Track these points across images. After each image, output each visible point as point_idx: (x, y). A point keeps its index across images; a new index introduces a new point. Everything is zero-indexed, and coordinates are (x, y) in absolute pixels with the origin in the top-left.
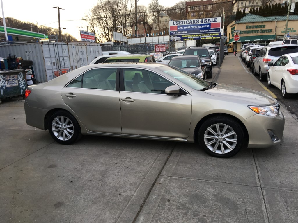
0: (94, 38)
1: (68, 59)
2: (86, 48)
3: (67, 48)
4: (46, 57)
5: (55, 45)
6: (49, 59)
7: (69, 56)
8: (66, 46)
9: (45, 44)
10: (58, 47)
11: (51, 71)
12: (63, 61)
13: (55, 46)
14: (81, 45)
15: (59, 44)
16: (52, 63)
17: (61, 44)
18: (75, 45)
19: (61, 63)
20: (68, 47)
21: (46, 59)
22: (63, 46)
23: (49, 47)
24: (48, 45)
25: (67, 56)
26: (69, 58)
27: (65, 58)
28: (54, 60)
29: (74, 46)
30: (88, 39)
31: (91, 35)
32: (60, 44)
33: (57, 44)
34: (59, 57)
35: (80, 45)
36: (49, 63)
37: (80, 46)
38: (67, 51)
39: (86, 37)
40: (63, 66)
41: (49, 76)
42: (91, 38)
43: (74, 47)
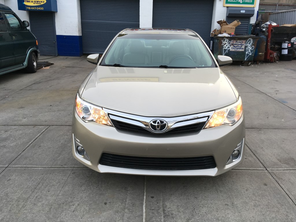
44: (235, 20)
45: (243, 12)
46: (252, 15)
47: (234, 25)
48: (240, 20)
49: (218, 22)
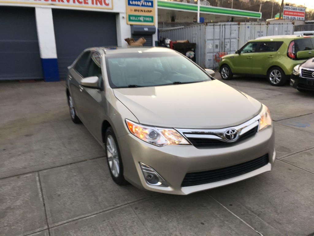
0: (303, 15)
1: (237, 41)
2: (267, 27)
3: (237, 29)
4: (208, 40)
5: (223, 25)
6: (212, 42)
7: (239, 38)
8: (238, 26)
9: (210, 25)
10: (225, 28)
11: (212, 54)
12: (229, 44)
13: (221, 27)
14: (260, 24)
15: (227, 25)
16: (215, 46)
17: (231, 25)
18: (251, 24)
19: (225, 46)
20: (239, 28)
21: (208, 42)
22: (233, 26)
23: (214, 28)
24: (213, 27)
25: (236, 38)
26: (239, 40)
27: (232, 40)
28: (217, 42)
29: (250, 26)
30: (294, 17)
31: (299, 11)
32: (229, 25)
33: (225, 25)
34: (225, 39)
35: (258, 24)
36: (211, 45)
37: (259, 26)
38: (237, 32)
39: (292, 13)
40: (228, 49)
41: (209, 60)
42: (299, 14)
43: (248, 27)
44: (139, 38)
45: (146, 29)
46: (154, 33)
47: (141, 43)
48: (145, 38)
49: (126, 40)
